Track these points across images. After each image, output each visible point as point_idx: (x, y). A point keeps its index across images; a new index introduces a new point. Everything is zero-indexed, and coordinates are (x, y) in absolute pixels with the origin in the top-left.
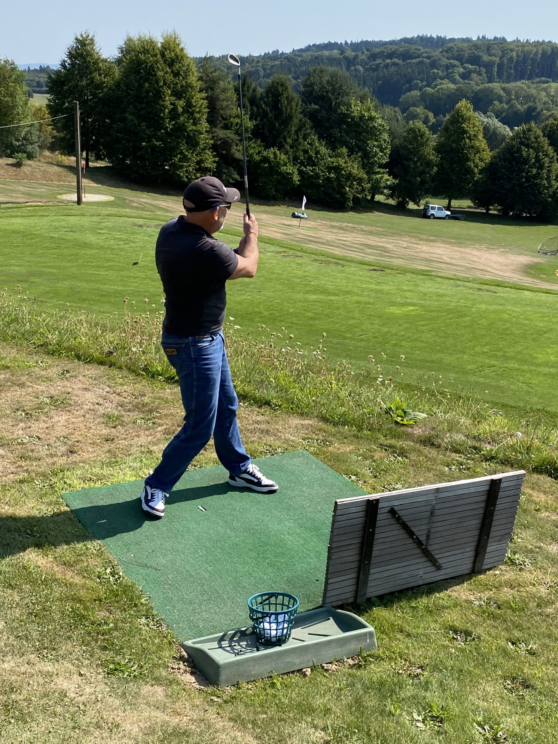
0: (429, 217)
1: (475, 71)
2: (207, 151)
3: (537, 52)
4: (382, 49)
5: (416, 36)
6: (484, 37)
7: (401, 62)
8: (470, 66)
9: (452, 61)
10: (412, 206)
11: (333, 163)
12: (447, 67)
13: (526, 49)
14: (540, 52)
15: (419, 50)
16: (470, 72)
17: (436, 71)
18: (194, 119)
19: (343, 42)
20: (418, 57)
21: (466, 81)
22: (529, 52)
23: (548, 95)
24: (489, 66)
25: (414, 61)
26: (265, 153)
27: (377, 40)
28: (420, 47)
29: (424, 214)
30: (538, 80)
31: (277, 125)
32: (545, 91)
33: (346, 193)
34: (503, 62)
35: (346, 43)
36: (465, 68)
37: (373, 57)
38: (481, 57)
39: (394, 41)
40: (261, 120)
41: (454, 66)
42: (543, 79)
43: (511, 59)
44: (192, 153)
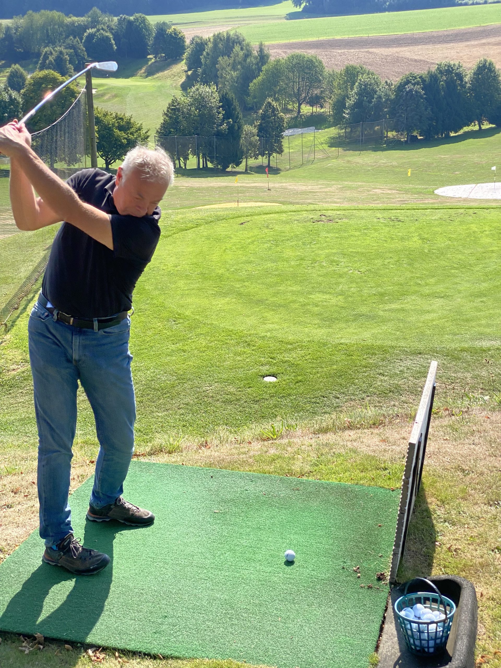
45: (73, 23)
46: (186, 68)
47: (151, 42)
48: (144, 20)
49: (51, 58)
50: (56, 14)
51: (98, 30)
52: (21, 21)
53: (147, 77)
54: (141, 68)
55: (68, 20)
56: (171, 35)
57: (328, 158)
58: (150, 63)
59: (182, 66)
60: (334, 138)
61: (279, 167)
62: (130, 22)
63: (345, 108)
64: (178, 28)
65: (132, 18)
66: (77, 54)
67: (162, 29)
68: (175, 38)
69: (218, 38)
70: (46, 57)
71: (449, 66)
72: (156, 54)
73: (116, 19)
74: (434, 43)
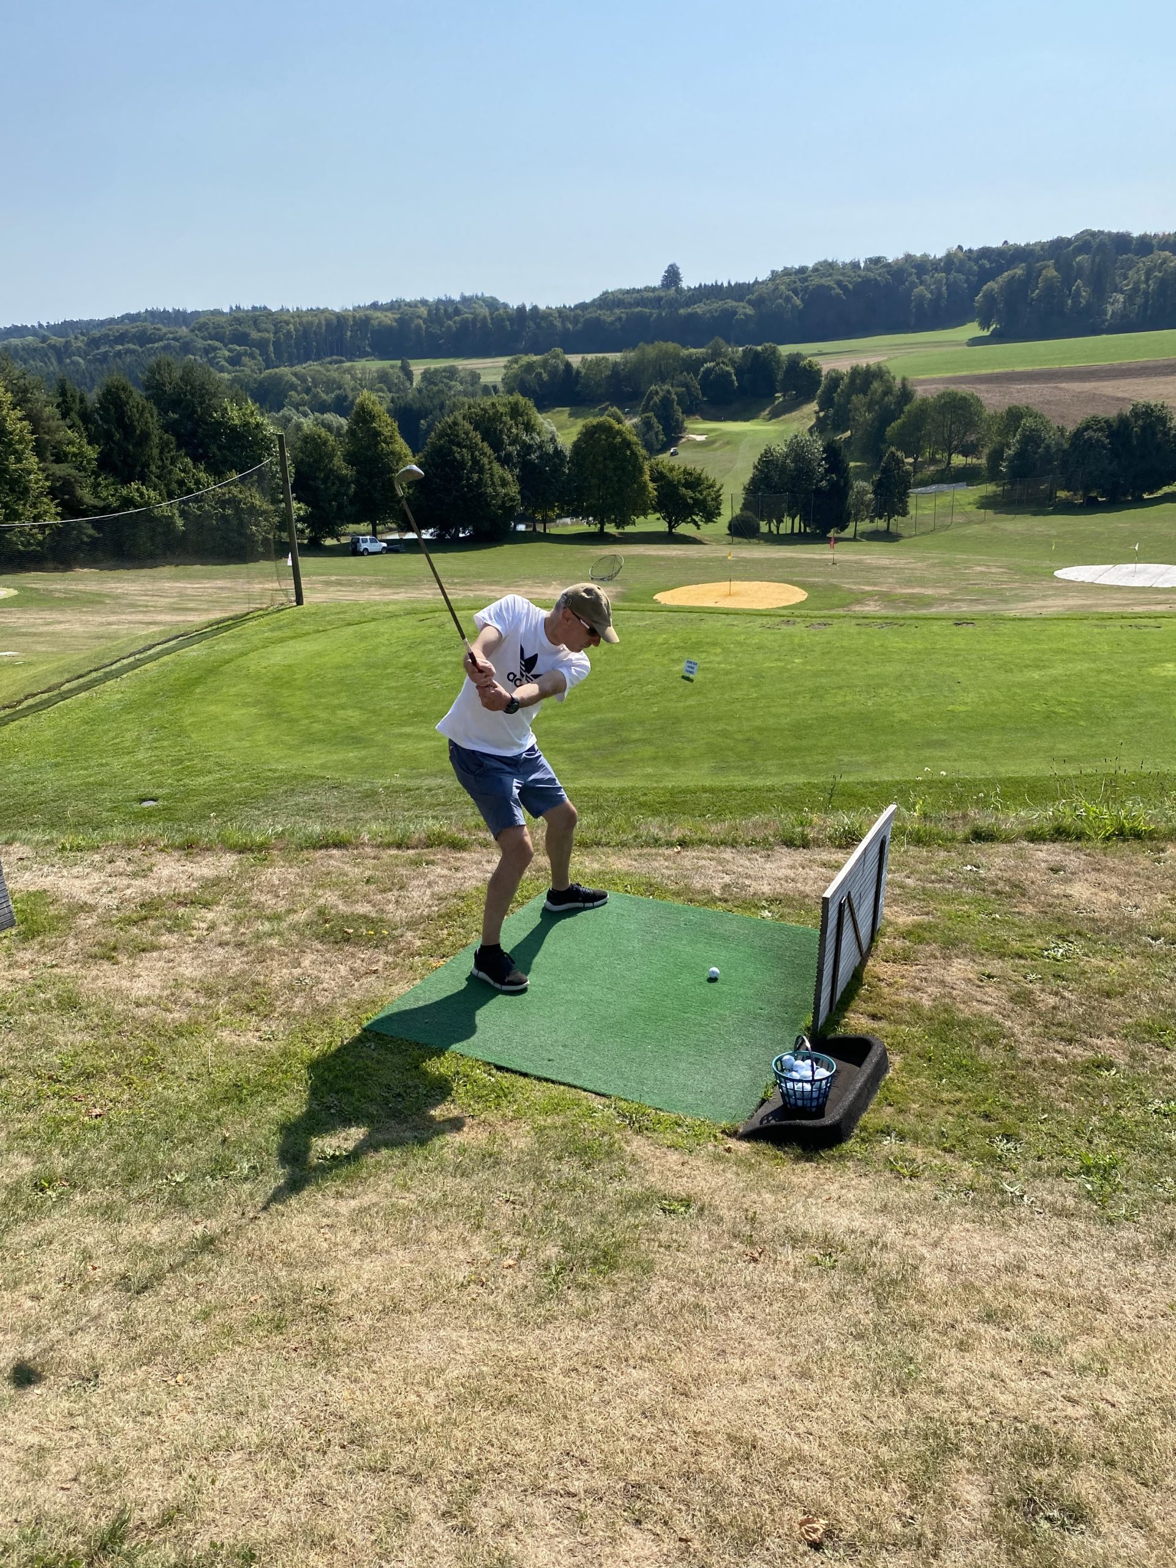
0: (362, 554)
1: (245, 354)
2: (45, 500)
3: (320, 323)
4: (104, 331)
5: (143, 311)
6: (238, 308)
7: (137, 347)
8: (238, 348)
9: (210, 342)
10: (329, 542)
11: (224, 494)
12: (207, 351)
13: (305, 320)
14: (323, 323)
15: (159, 329)
16: (240, 355)
17: (192, 357)
18: (15, 452)
19: (36, 325)
20: (161, 339)
21: (238, 368)
22: (311, 324)
23: (354, 378)
24: (262, 345)
25: (156, 345)
26: (124, 492)
27: (86, 318)
28: (160, 326)
29: (353, 550)
30: (328, 359)
31: (131, 447)
32: (350, 373)
33: (253, 535)
34: (279, 339)
35: (40, 326)
36: (230, 350)
37: (94, 343)
38: (249, 335)
39: (113, 319)
40: (105, 444)
41: (215, 349)
42: (335, 357)
43: (288, 334)
44: (24, 505)
45: (690, 356)
46: (817, 408)
47: (779, 377)
48: (774, 351)
49: (656, 399)
50: (671, 346)
51: (718, 364)
52: (632, 355)
53: (770, 419)
54: (764, 409)
55: (684, 353)
56: (804, 368)
57: (969, 523)
58: (777, 402)
59: (814, 406)
60: (986, 497)
61: (900, 531)
62: (757, 353)
63: (1002, 460)
64: (815, 359)
65: (759, 348)
66: (690, 394)
67: (794, 361)
68: (810, 372)
69: (855, 372)
70: (650, 398)
71: (1148, 407)
72: (785, 392)
73: (741, 349)
74: (1149, 375)
